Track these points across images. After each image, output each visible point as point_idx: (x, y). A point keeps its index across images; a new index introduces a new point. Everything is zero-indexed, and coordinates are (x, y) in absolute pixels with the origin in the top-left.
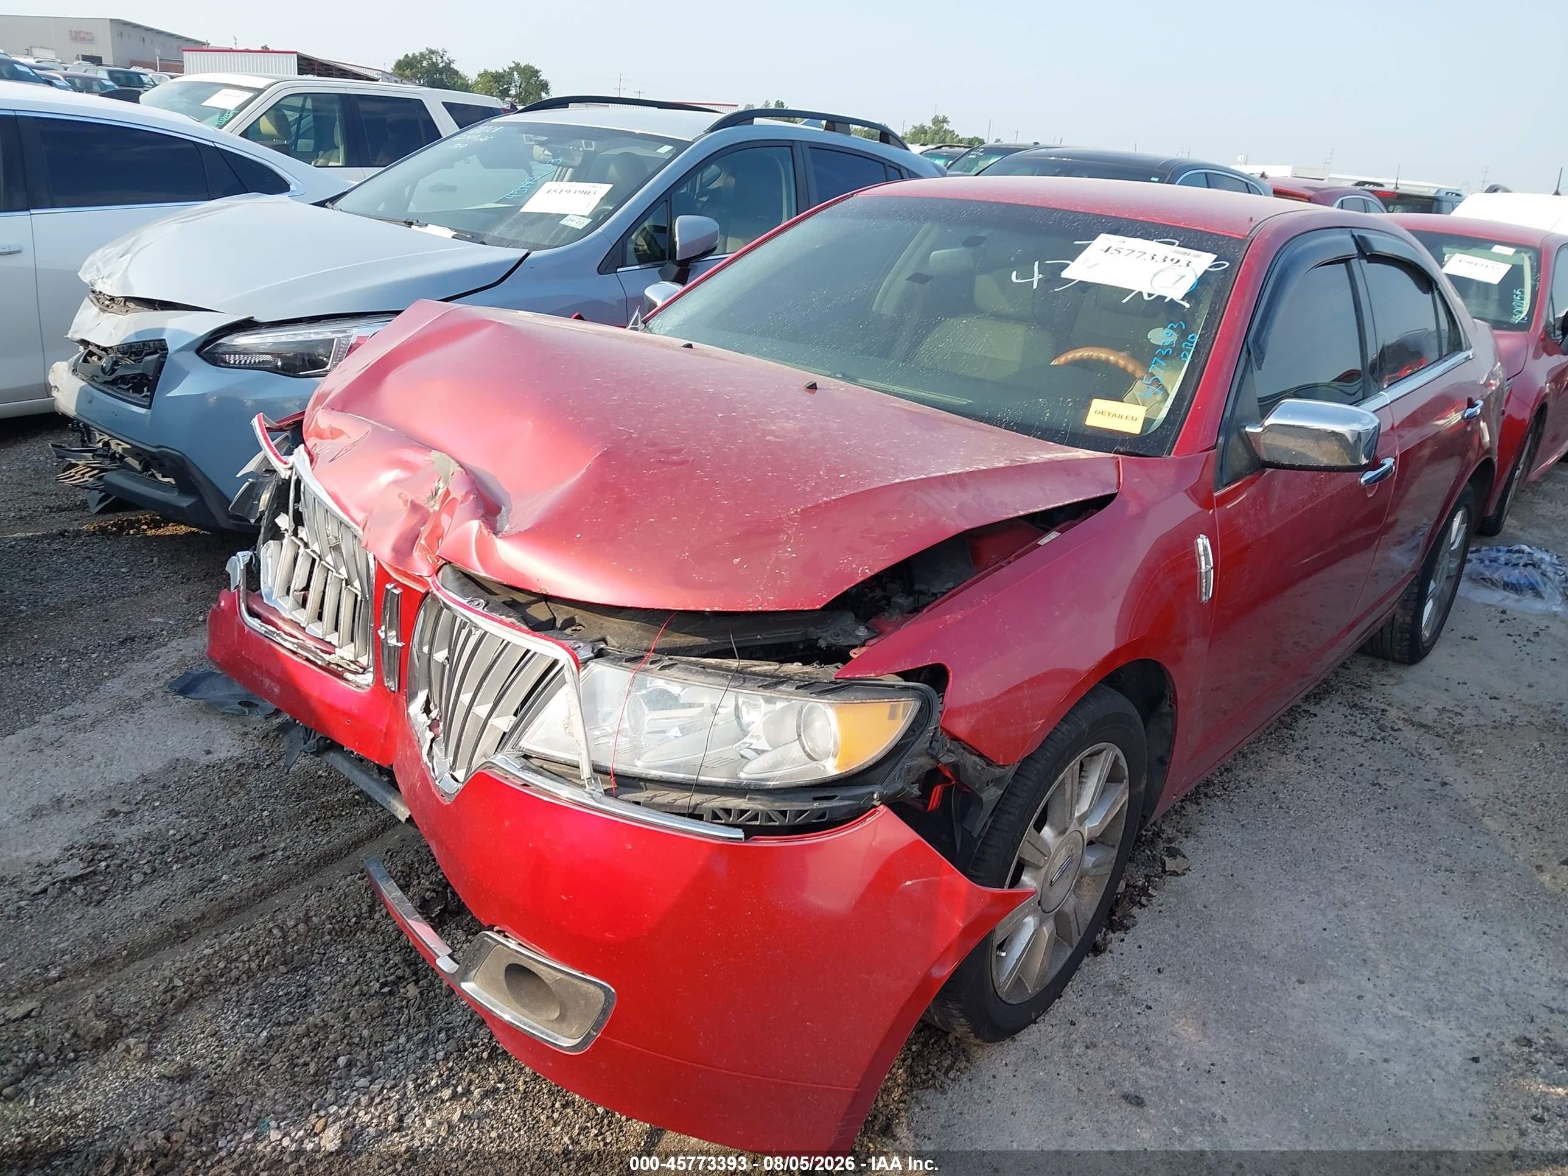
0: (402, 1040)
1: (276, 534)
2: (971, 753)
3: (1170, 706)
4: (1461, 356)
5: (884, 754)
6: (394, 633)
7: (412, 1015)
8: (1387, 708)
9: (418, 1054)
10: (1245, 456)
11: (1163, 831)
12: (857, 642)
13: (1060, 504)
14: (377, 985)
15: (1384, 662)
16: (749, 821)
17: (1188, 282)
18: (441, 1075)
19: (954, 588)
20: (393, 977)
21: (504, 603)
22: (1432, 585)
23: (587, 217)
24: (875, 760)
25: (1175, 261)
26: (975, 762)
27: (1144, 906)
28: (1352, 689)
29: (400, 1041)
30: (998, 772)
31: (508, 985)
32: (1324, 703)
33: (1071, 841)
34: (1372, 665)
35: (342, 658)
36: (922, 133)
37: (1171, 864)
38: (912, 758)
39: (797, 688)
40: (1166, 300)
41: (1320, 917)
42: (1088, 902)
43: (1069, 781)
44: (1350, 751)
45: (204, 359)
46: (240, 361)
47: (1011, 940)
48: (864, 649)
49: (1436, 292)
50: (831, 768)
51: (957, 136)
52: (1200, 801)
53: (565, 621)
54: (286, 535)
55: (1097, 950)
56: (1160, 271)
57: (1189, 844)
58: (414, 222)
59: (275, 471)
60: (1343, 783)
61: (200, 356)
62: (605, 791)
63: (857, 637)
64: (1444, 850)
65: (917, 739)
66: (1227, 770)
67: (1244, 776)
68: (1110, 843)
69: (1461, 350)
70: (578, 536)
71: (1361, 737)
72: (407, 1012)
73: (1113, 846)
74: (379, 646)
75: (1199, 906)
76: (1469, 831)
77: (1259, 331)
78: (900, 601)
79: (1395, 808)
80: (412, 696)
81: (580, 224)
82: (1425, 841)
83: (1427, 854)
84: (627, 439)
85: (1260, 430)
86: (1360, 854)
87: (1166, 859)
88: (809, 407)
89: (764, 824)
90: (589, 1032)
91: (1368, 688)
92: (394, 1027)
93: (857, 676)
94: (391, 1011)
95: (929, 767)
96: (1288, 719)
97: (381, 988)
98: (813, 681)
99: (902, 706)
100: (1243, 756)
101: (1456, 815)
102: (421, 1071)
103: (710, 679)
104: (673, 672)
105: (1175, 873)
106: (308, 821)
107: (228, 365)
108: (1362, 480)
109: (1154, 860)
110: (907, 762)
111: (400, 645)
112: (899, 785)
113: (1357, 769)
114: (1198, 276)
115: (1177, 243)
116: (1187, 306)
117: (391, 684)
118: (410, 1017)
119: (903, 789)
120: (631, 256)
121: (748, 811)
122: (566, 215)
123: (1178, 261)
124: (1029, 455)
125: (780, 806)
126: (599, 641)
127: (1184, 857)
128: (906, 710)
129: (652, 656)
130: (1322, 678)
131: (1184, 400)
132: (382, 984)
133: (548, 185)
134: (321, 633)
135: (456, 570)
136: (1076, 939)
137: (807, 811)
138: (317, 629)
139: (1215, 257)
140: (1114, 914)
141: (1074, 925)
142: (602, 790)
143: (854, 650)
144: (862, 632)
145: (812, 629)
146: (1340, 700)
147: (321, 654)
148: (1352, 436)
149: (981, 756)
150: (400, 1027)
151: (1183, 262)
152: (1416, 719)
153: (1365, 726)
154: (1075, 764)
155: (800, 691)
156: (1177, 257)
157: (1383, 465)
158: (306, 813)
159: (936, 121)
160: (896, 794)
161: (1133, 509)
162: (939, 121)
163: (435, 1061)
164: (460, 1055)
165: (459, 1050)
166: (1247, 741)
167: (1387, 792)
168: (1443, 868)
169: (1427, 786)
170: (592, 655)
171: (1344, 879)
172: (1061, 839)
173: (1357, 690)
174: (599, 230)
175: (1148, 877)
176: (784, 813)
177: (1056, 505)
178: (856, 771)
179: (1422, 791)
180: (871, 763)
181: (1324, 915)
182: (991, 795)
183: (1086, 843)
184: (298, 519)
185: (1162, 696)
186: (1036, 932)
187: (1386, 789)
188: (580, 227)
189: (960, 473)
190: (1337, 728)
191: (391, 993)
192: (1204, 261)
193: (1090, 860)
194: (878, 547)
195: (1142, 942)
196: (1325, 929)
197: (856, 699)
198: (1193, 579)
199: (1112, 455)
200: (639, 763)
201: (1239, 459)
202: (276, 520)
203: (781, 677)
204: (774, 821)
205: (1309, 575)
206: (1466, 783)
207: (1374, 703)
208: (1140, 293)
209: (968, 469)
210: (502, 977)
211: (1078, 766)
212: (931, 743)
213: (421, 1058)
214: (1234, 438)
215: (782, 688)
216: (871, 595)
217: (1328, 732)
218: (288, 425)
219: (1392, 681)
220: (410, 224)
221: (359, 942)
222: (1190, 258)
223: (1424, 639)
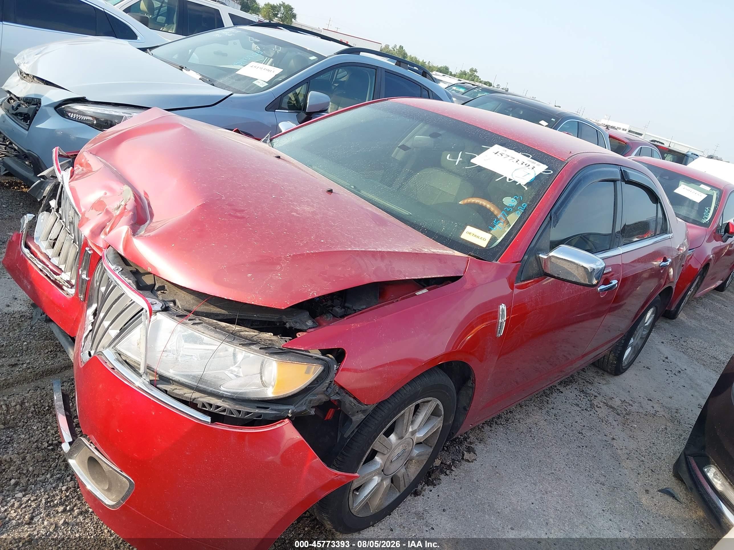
0: (48, 476)
1: (48, 209)
2: (350, 396)
3: (472, 383)
4: (666, 236)
5: (298, 391)
6: (85, 272)
7: (59, 463)
8: (598, 395)
9: (54, 485)
10: (537, 269)
11: (469, 437)
12: (305, 328)
13: (430, 277)
14: (47, 444)
15: (603, 372)
16: (220, 412)
17: (531, 177)
18: (61, 498)
19: (365, 309)
20: (56, 441)
21: (131, 271)
22: (632, 340)
23: (267, 82)
24: (292, 393)
25: (527, 165)
26: (351, 401)
27: (447, 475)
28: (583, 383)
29: (47, 477)
30: (364, 407)
31: (88, 467)
32: (568, 387)
33: (406, 443)
34: (598, 372)
35: (62, 279)
36: (464, 74)
37: (467, 456)
38: (314, 395)
39: (260, 349)
40: (517, 184)
41: (532, 497)
42: (414, 471)
43: (407, 415)
44: (573, 413)
45: (58, 113)
46: (76, 117)
47: (364, 486)
48: (305, 333)
49: (659, 204)
50: (270, 393)
51: (480, 79)
52: (492, 425)
53: (159, 287)
54: (53, 211)
55: (416, 494)
56: (517, 169)
57: (480, 447)
58: (184, 67)
59: (56, 177)
60: (565, 429)
61: (56, 111)
62: (150, 381)
63: (307, 325)
64: (603, 473)
65: (319, 386)
66: (510, 412)
67: (518, 417)
68: (430, 445)
69: (666, 234)
70: (173, 245)
71: (580, 407)
72: (57, 461)
73: (431, 447)
74: (78, 276)
75: (475, 480)
76: (619, 465)
77: (559, 209)
78: (337, 310)
79: (586, 447)
80: (89, 306)
81: (262, 85)
82: (596, 467)
83: (594, 474)
84: (218, 200)
85: (546, 257)
86: (562, 467)
87: (465, 452)
88: (323, 201)
89: (228, 415)
90: (120, 501)
91: (591, 384)
92: (47, 469)
93: (294, 348)
94: (49, 459)
95: (324, 400)
96: (548, 392)
97: (48, 446)
98: (270, 346)
99: (313, 368)
100: (521, 407)
101: (614, 456)
102: (51, 494)
103: (217, 335)
104: (199, 327)
105: (468, 461)
106: (47, 351)
107: (69, 118)
108: (599, 289)
109: (459, 452)
110: (309, 397)
111: (87, 279)
112: (304, 408)
113: (574, 423)
114: (536, 175)
115: (531, 156)
116: (526, 189)
117: (82, 297)
118: (57, 465)
119: (306, 410)
120: (285, 105)
121: (221, 407)
122: (257, 79)
123: (529, 165)
124: (425, 248)
125: (238, 407)
126: (171, 301)
127: (475, 453)
128: (317, 369)
129: (191, 316)
130: (571, 374)
131: (511, 236)
132: (50, 444)
133: (253, 64)
134: (57, 263)
135: (114, 250)
136: (403, 489)
137: (252, 413)
138: (55, 261)
139: (547, 167)
140: (430, 477)
141: (402, 483)
142: (148, 380)
143: (300, 333)
144: (310, 323)
145: (284, 316)
146: (576, 387)
147: (53, 274)
148: (591, 269)
149: (354, 398)
150: (50, 469)
151: (531, 167)
152: (610, 404)
153: (584, 403)
154: (412, 407)
155: (261, 350)
156: (528, 163)
157: (611, 283)
158: (46, 347)
159: (472, 70)
160: (301, 412)
161: (467, 286)
162: (473, 71)
163: (61, 491)
164: (75, 490)
165: (75, 487)
166: (525, 399)
167: (584, 438)
168: (600, 482)
169: (605, 438)
170: (160, 309)
171: (550, 479)
172: (399, 441)
173: (586, 384)
174: (270, 90)
175: (453, 460)
176: (239, 412)
177: (427, 277)
178: (282, 397)
179: (601, 440)
180: (290, 395)
181: (535, 496)
182: (358, 418)
183: (414, 444)
184: (59, 204)
185: (468, 378)
186: (379, 485)
187: (584, 437)
188: (262, 86)
189: (384, 252)
190: (570, 401)
191: (53, 450)
192: (541, 168)
193: (416, 452)
194: (326, 282)
195: (441, 494)
196: (533, 503)
197: (289, 360)
198: (494, 326)
199: (467, 256)
200: (171, 371)
201: (533, 269)
202: (50, 202)
203: (254, 341)
204: (234, 415)
205: (578, 322)
206: (624, 440)
207: (592, 392)
208: (506, 178)
209: (389, 250)
210: (86, 462)
211: (413, 408)
212: (327, 389)
213: (54, 488)
214: (532, 259)
215: (253, 347)
216: (325, 303)
217: (566, 402)
218: (72, 155)
219: (604, 382)
220: (181, 68)
221: (47, 420)
222: (535, 165)
223: (623, 365)
